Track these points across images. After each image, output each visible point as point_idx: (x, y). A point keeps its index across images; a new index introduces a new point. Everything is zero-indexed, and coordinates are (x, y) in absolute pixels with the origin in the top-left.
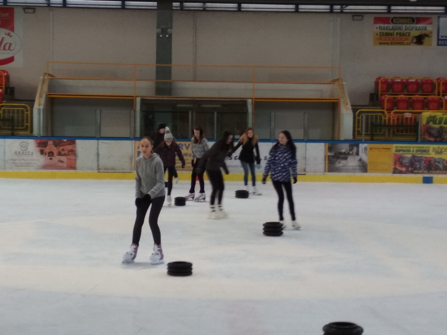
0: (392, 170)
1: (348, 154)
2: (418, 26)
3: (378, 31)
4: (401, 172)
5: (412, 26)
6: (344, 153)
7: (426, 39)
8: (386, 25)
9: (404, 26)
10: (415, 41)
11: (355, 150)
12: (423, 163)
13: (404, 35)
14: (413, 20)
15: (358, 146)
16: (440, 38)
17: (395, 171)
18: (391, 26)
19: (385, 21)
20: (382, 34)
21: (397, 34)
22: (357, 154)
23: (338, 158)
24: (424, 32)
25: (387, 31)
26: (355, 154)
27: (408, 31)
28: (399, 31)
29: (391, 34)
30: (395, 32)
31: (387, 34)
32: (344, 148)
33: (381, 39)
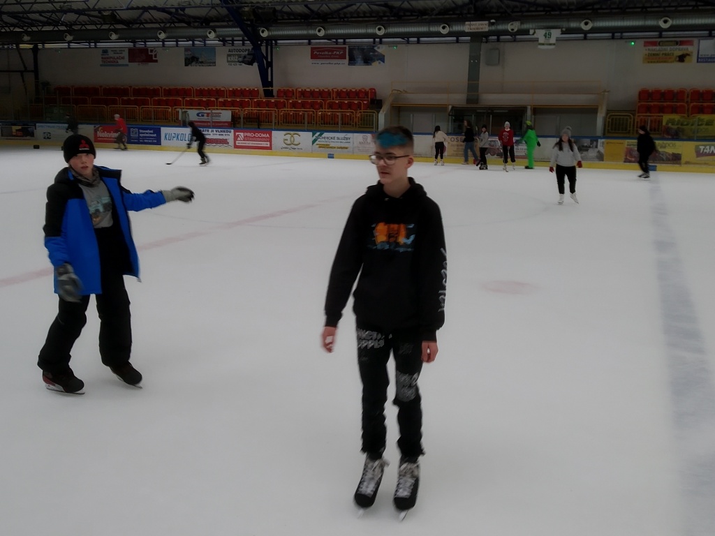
0: (623, 160)
1: (590, 147)
2: (681, 47)
3: (647, 52)
4: (630, 162)
5: (676, 47)
6: (586, 146)
7: (688, 58)
8: (654, 47)
9: (669, 48)
11: (595, 143)
13: (668, 55)
14: (677, 43)
15: (597, 141)
16: (700, 56)
17: (626, 161)
18: (658, 48)
19: (654, 44)
20: (650, 55)
21: (663, 54)
22: (596, 147)
24: (685, 52)
25: (654, 52)
26: (594, 147)
27: (672, 52)
29: (657, 55)
30: (662, 52)
31: (654, 55)
32: (586, 142)
33: (649, 59)
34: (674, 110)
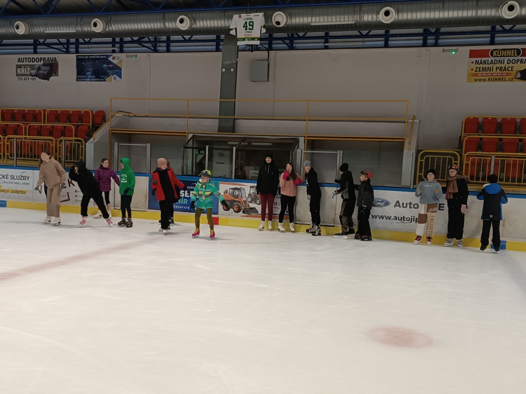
2: (524, 58)
3: (474, 66)
5: (516, 58)
8: (484, 59)
9: (506, 59)
13: (505, 69)
14: (518, 53)
18: (490, 59)
20: (478, 69)
25: (484, 66)
27: (511, 65)
29: (490, 69)
30: (495, 66)
31: (484, 69)
33: (476, 75)
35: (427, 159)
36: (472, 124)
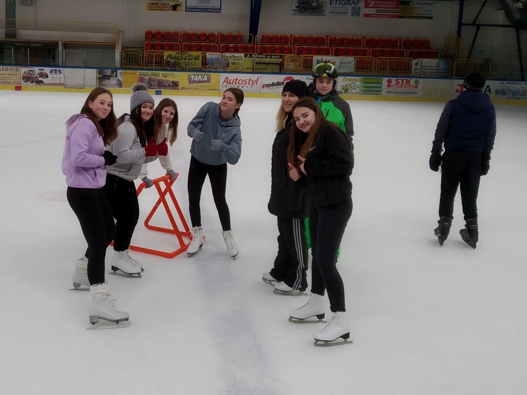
1: (111, 76)
3: (150, 2)
6: (108, 76)
7: (179, 7)
10: (172, 8)
11: (115, 73)
12: (156, 82)
13: (165, 4)
15: (117, 72)
16: (187, 7)
20: (152, 4)
21: (161, 4)
22: (116, 76)
23: (104, 79)
24: (177, 3)
25: (155, 2)
26: (115, 76)
27: (168, 2)
28: (162, 2)
29: (157, 4)
30: (160, 2)
31: (154, 4)
32: (108, 72)
33: (151, 7)
34: (171, 48)
35: (127, 54)
36: (150, 35)
